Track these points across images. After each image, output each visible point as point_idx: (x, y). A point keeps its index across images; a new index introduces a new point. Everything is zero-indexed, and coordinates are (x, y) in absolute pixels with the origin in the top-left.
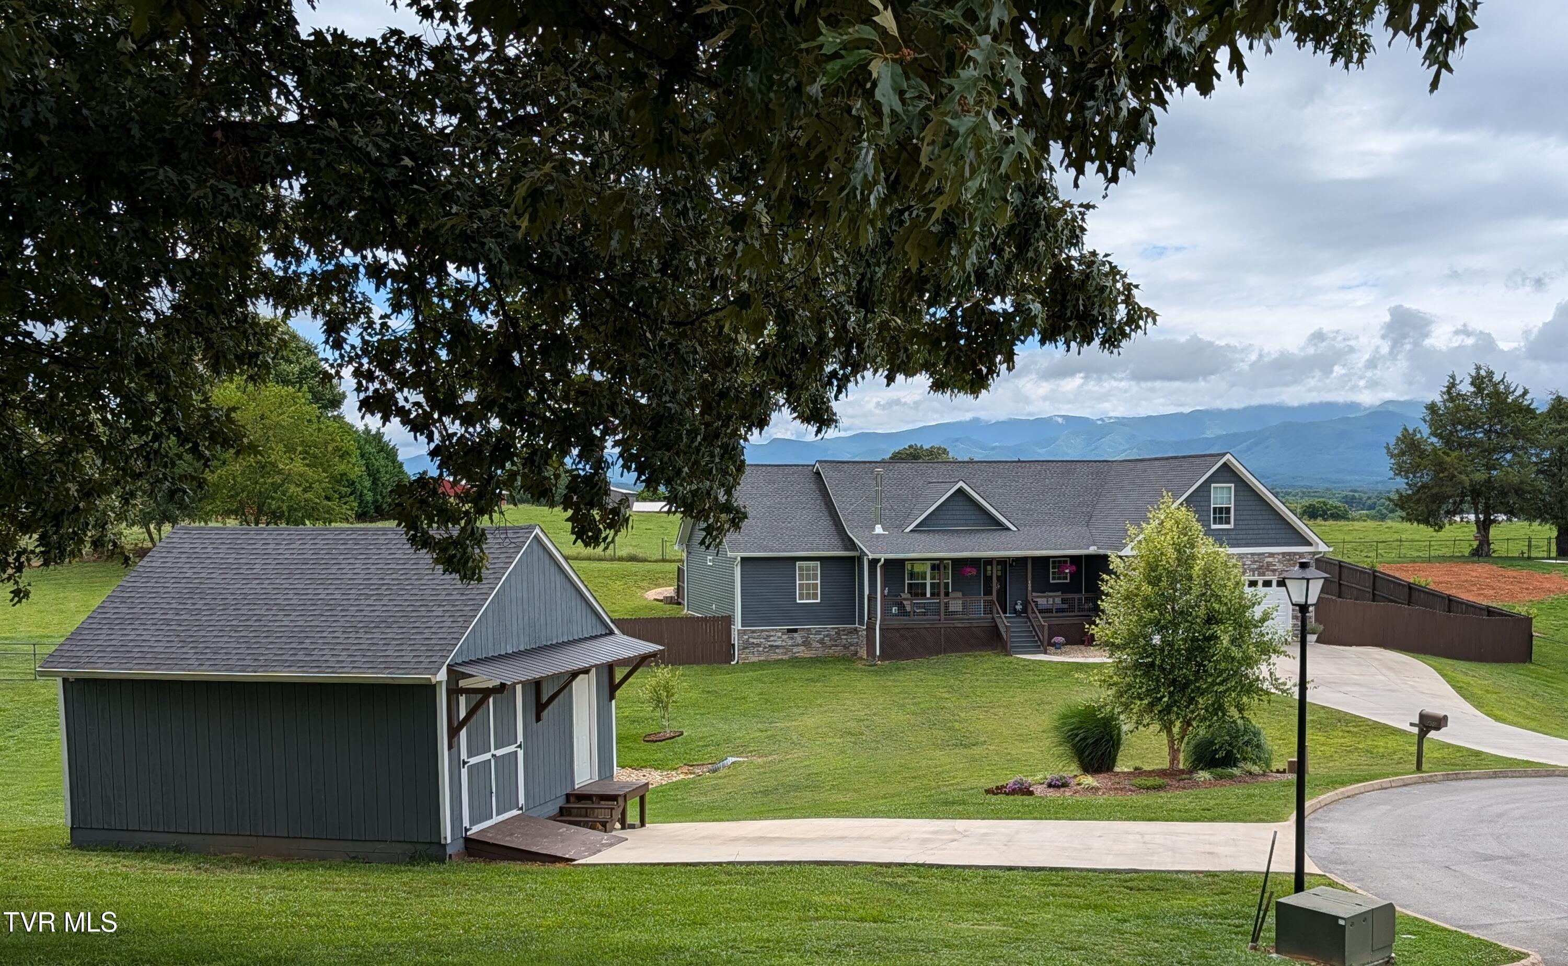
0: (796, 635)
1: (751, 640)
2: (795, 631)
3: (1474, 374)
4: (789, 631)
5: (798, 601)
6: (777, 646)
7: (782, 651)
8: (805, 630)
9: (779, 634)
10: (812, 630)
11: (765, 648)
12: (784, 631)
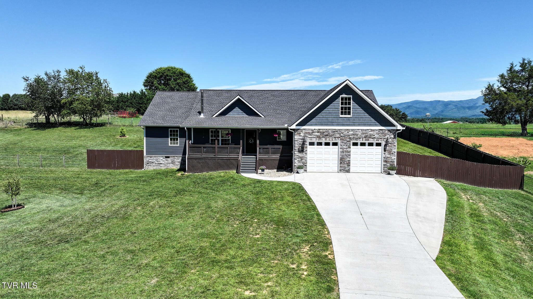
0: (169, 159)
1: (150, 161)
2: (169, 157)
3: (521, 62)
4: (166, 157)
5: (170, 145)
6: (161, 163)
7: (163, 165)
8: (173, 157)
9: (162, 158)
10: (176, 157)
11: (156, 164)
12: (164, 157)
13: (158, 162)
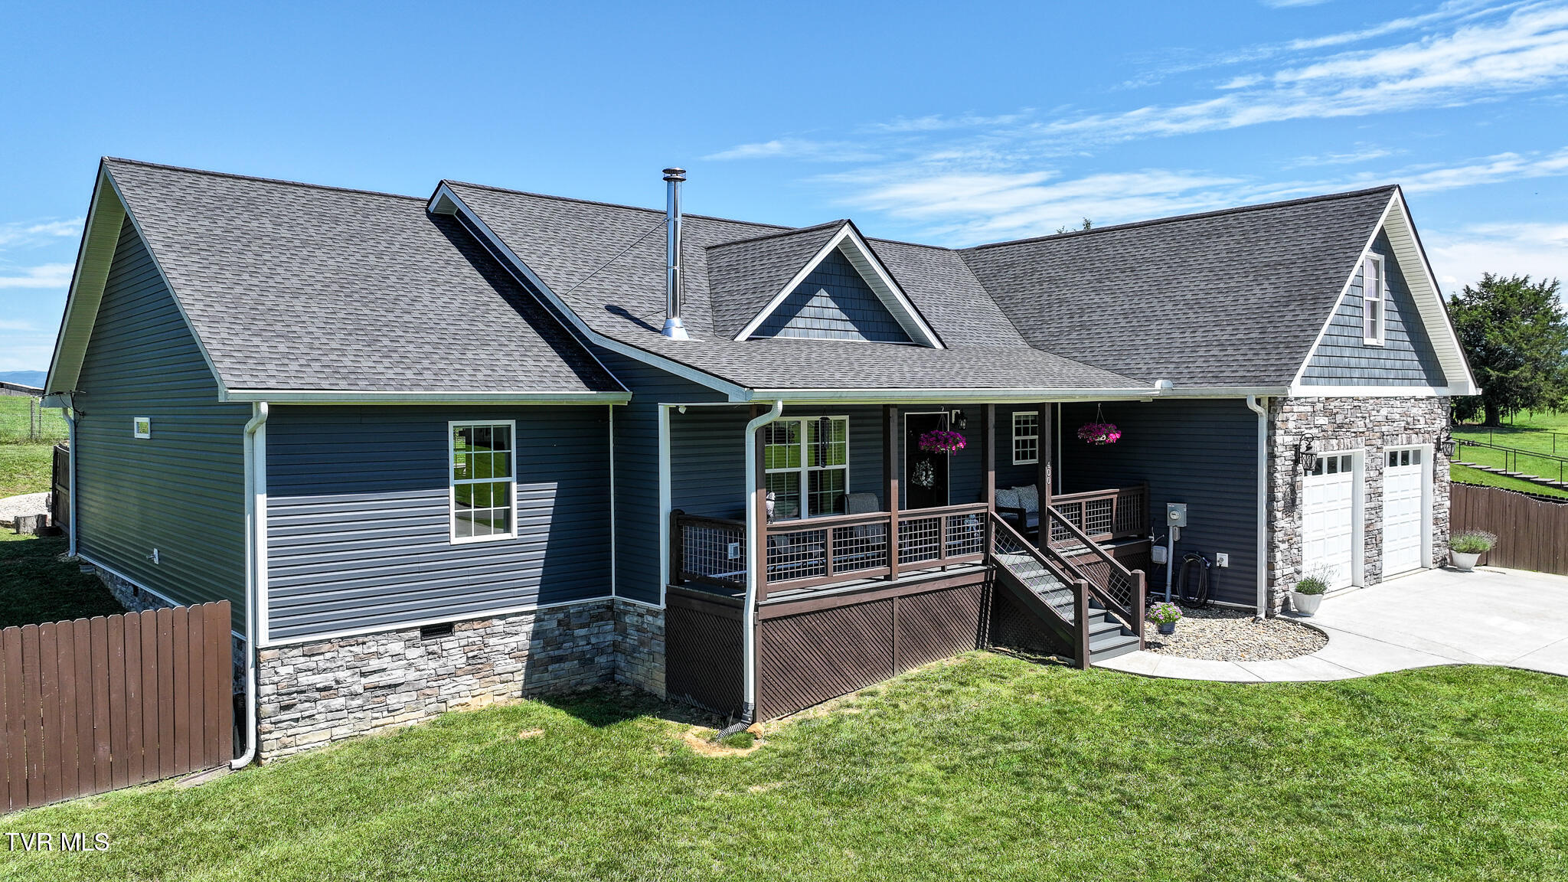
0: (449, 643)
1: (305, 679)
2: (447, 629)
4: (428, 632)
5: (455, 541)
6: (389, 686)
7: (404, 698)
8: (476, 625)
9: (397, 647)
10: (495, 622)
11: (354, 695)
12: (411, 634)
13: (374, 679)
